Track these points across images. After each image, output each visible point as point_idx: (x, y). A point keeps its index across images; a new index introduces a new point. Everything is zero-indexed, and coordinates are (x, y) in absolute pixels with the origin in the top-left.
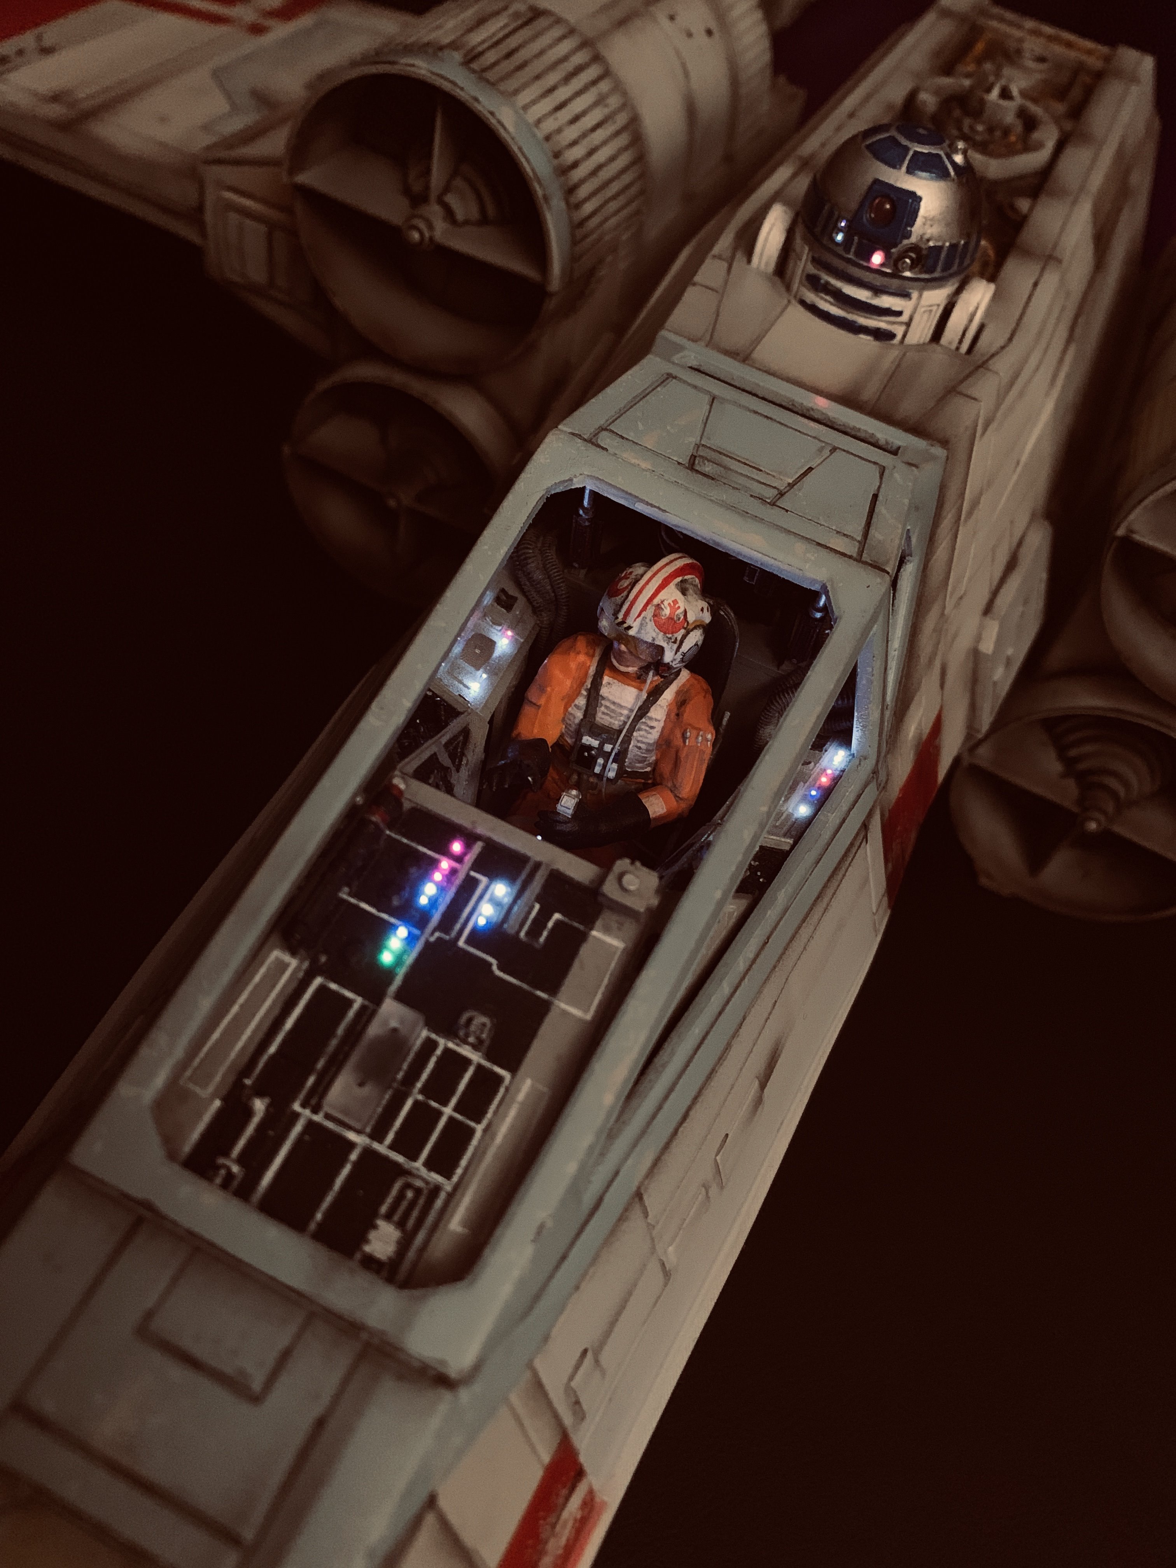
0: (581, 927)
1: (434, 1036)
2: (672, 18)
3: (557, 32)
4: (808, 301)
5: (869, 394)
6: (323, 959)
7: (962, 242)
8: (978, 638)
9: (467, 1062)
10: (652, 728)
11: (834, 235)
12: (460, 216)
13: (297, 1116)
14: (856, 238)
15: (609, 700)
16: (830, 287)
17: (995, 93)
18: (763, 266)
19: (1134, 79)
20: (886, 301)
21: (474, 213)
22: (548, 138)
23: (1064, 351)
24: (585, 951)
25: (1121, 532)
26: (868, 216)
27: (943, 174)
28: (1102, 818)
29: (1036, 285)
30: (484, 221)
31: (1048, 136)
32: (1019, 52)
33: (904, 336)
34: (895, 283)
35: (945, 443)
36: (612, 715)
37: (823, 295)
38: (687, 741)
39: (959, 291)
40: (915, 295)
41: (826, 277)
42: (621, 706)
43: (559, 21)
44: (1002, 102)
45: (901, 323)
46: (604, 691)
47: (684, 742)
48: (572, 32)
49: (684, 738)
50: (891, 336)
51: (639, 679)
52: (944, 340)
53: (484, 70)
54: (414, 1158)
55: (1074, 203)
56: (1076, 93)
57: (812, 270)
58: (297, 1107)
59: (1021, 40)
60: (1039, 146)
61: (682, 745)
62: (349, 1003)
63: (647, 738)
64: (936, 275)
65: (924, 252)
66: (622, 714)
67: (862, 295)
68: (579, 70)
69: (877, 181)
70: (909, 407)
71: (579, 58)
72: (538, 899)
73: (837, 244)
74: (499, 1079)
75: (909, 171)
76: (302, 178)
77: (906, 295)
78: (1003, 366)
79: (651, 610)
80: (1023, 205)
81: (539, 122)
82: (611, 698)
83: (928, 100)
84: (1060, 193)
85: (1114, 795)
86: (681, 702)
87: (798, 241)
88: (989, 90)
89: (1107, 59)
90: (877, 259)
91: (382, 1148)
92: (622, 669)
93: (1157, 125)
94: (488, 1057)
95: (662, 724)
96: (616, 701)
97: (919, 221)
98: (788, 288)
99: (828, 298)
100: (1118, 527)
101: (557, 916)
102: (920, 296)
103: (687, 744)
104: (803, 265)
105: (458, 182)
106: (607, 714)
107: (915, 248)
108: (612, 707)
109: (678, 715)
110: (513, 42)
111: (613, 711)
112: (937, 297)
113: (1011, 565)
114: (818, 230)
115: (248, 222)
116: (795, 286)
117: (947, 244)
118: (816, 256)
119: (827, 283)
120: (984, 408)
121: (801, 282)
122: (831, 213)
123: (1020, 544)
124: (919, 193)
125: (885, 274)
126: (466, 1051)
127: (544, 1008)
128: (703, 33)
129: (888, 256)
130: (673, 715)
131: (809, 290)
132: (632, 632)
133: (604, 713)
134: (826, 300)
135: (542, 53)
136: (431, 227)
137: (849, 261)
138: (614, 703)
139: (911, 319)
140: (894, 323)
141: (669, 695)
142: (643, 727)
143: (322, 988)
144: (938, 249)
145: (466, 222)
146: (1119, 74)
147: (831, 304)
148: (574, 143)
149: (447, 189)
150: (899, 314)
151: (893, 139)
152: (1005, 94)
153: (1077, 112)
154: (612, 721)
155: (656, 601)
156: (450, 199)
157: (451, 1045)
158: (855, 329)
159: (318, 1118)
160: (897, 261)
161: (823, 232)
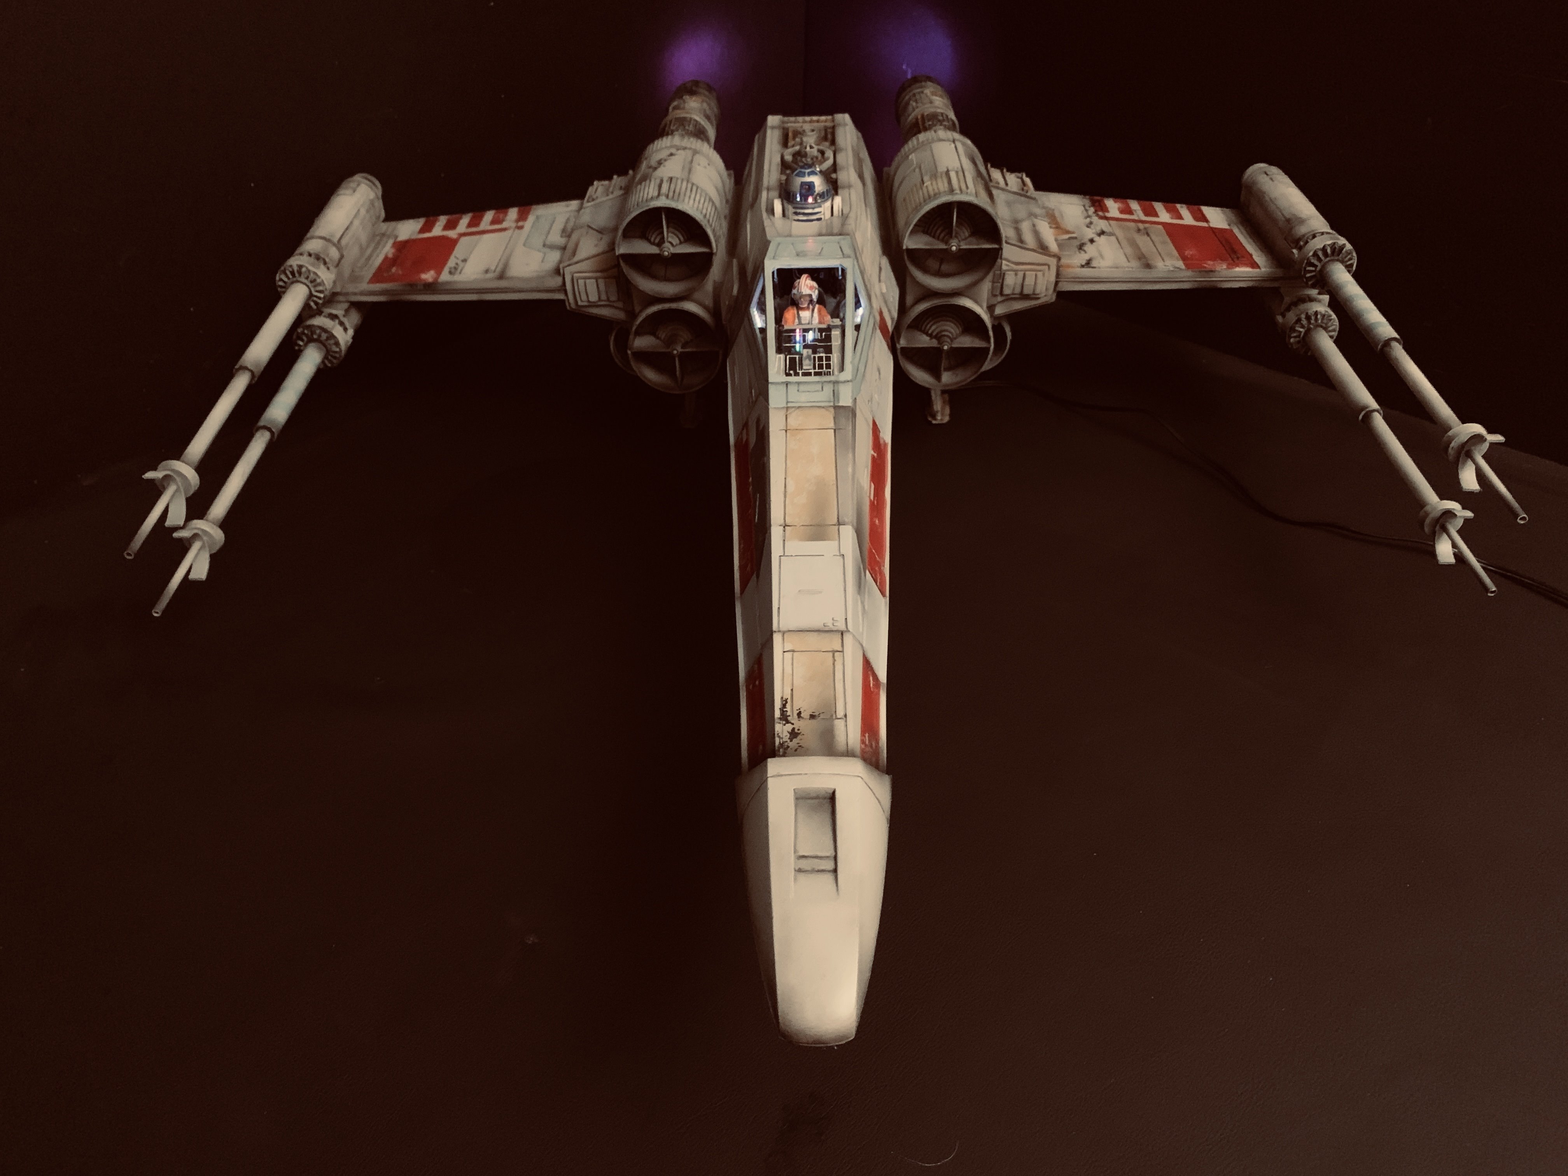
0: (829, 333)
1: (814, 355)
3: (679, 182)
4: (795, 219)
5: (824, 231)
6: (786, 353)
7: (828, 189)
8: (881, 290)
9: (822, 357)
11: (796, 199)
12: (674, 243)
13: (799, 373)
14: (803, 198)
16: (800, 213)
17: (808, 148)
18: (779, 216)
19: (845, 125)
20: (816, 210)
21: (678, 242)
22: (697, 209)
23: (866, 210)
24: (832, 336)
25: (904, 247)
26: (804, 191)
27: (816, 174)
28: (948, 344)
29: (850, 194)
30: (681, 243)
31: (829, 154)
32: (804, 131)
33: (824, 217)
34: (816, 205)
35: (848, 234)
37: (799, 216)
39: (832, 201)
40: (823, 206)
41: (799, 211)
42: (807, 317)
43: (677, 179)
44: (812, 150)
45: (822, 215)
46: (801, 315)
47: (824, 320)
50: (821, 219)
51: (808, 308)
52: (834, 215)
53: (673, 199)
54: (823, 369)
55: (848, 169)
56: (829, 136)
57: (794, 210)
58: (798, 371)
59: (802, 127)
60: (828, 159)
62: (796, 358)
63: (816, 322)
64: (826, 198)
65: (821, 195)
67: (810, 211)
68: (691, 189)
69: (802, 183)
70: (836, 231)
71: (688, 186)
72: (819, 332)
73: (797, 202)
74: (830, 356)
76: (616, 253)
77: (821, 207)
78: (852, 215)
79: (804, 288)
80: (834, 176)
82: (803, 316)
83: (788, 158)
84: (842, 168)
85: (950, 338)
86: (819, 311)
87: (786, 205)
88: (806, 148)
89: (833, 121)
90: (810, 201)
91: (817, 370)
92: (804, 306)
93: (860, 135)
94: (826, 353)
95: (818, 317)
97: (816, 187)
98: (788, 218)
99: (801, 216)
100: (903, 246)
101: (824, 334)
104: (791, 211)
105: (670, 234)
107: (818, 194)
109: (820, 314)
110: (672, 188)
112: (828, 204)
113: (880, 269)
114: (791, 199)
115: (586, 281)
117: (825, 190)
118: (793, 207)
120: (853, 225)
121: (790, 215)
122: (792, 195)
123: (880, 264)
124: (813, 181)
125: (813, 204)
126: (821, 355)
127: (831, 346)
128: (708, 165)
129: (812, 199)
131: (795, 216)
132: (802, 297)
133: (803, 321)
135: (680, 188)
136: (670, 249)
137: (802, 204)
139: (824, 213)
140: (820, 215)
141: (816, 310)
143: (789, 358)
144: (823, 193)
145: (676, 245)
146: (839, 125)
147: (803, 217)
148: (703, 208)
149: (668, 238)
150: (820, 212)
151: (800, 172)
152: (811, 147)
153: (833, 142)
154: (806, 321)
155: (804, 284)
156: (670, 239)
157: (819, 355)
158: (812, 221)
159: (803, 371)
160: (815, 199)
161: (793, 199)
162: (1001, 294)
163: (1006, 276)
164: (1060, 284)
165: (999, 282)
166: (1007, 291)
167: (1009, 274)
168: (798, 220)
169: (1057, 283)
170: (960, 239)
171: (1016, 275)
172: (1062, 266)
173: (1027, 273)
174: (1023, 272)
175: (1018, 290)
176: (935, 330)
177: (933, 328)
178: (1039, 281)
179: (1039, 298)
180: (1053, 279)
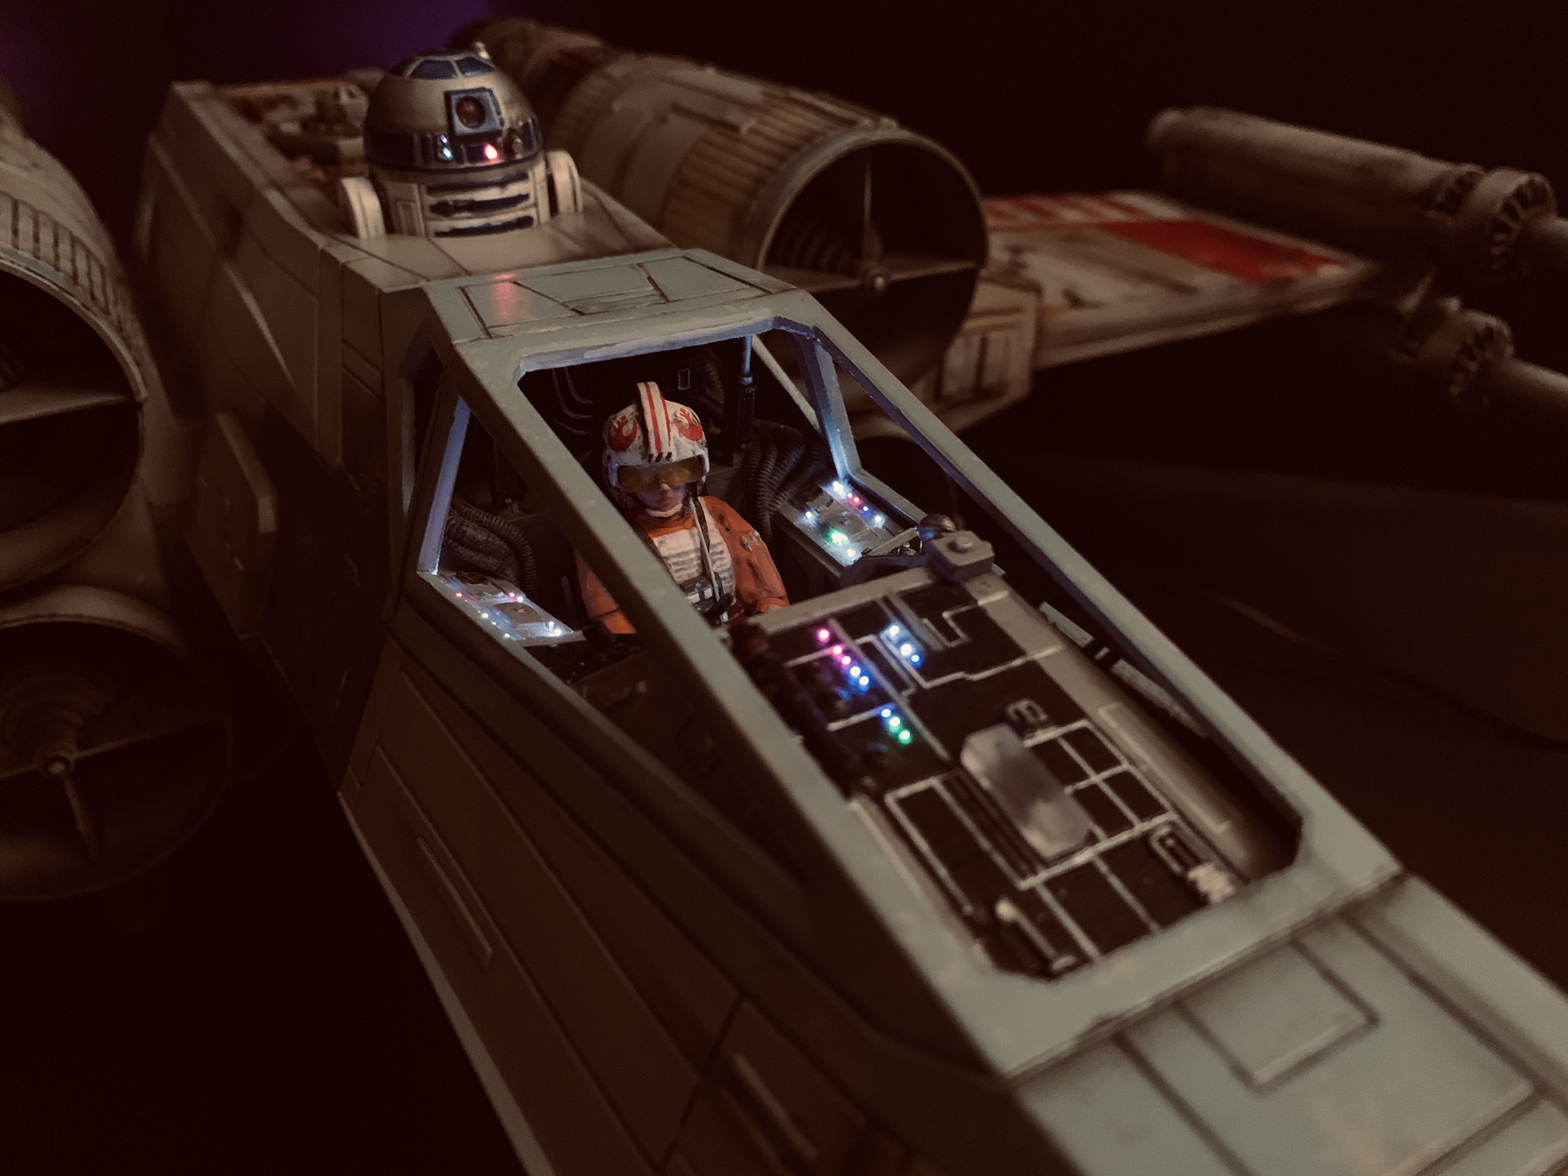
0: (970, 607)
4: (446, 229)
9: (1053, 742)
10: (721, 552)
11: (440, 156)
14: (462, 147)
15: (673, 556)
16: (460, 204)
18: (372, 233)
20: (514, 190)
26: (461, 124)
27: (486, 69)
33: (538, 216)
34: (512, 170)
36: (685, 566)
37: (457, 215)
38: (749, 546)
39: (547, 165)
40: (530, 175)
41: (450, 198)
42: (686, 553)
45: (531, 206)
46: (664, 551)
47: (748, 550)
49: (743, 545)
50: (530, 220)
51: (683, 516)
52: (563, 209)
57: (432, 200)
61: (747, 553)
63: (724, 565)
64: (535, 147)
66: (692, 560)
67: (493, 194)
69: (447, 93)
70: (613, 243)
72: (919, 616)
73: (449, 161)
74: (1085, 730)
75: (465, 75)
77: (524, 176)
79: (674, 428)
82: (673, 552)
86: (719, 521)
87: (391, 188)
90: (491, 154)
94: (1059, 723)
95: (725, 544)
96: (680, 551)
97: (500, 108)
98: (412, 233)
99: (465, 214)
101: (945, 615)
102: (533, 173)
103: (751, 549)
106: (681, 569)
107: (512, 132)
108: (680, 559)
109: (727, 529)
111: (683, 563)
112: (540, 171)
114: (419, 162)
116: (421, 226)
118: (431, 185)
119: (455, 202)
121: (425, 219)
122: (424, 139)
126: (1045, 735)
129: (498, 147)
130: (725, 532)
131: (441, 220)
132: (675, 458)
133: (677, 571)
134: (463, 218)
137: (465, 170)
138: (679, 555)
139: (536, 199)
140: (527, 209)
142: (715, 557)
147: (468, 218)
150: (525, 197)
154: (688, 571)
158: (501, 229)
160: (507, 150)
161: (426, 160)
164: (1040, 353)
168: (456, 233)
169: (1035, 351)
172: (1043, 309)
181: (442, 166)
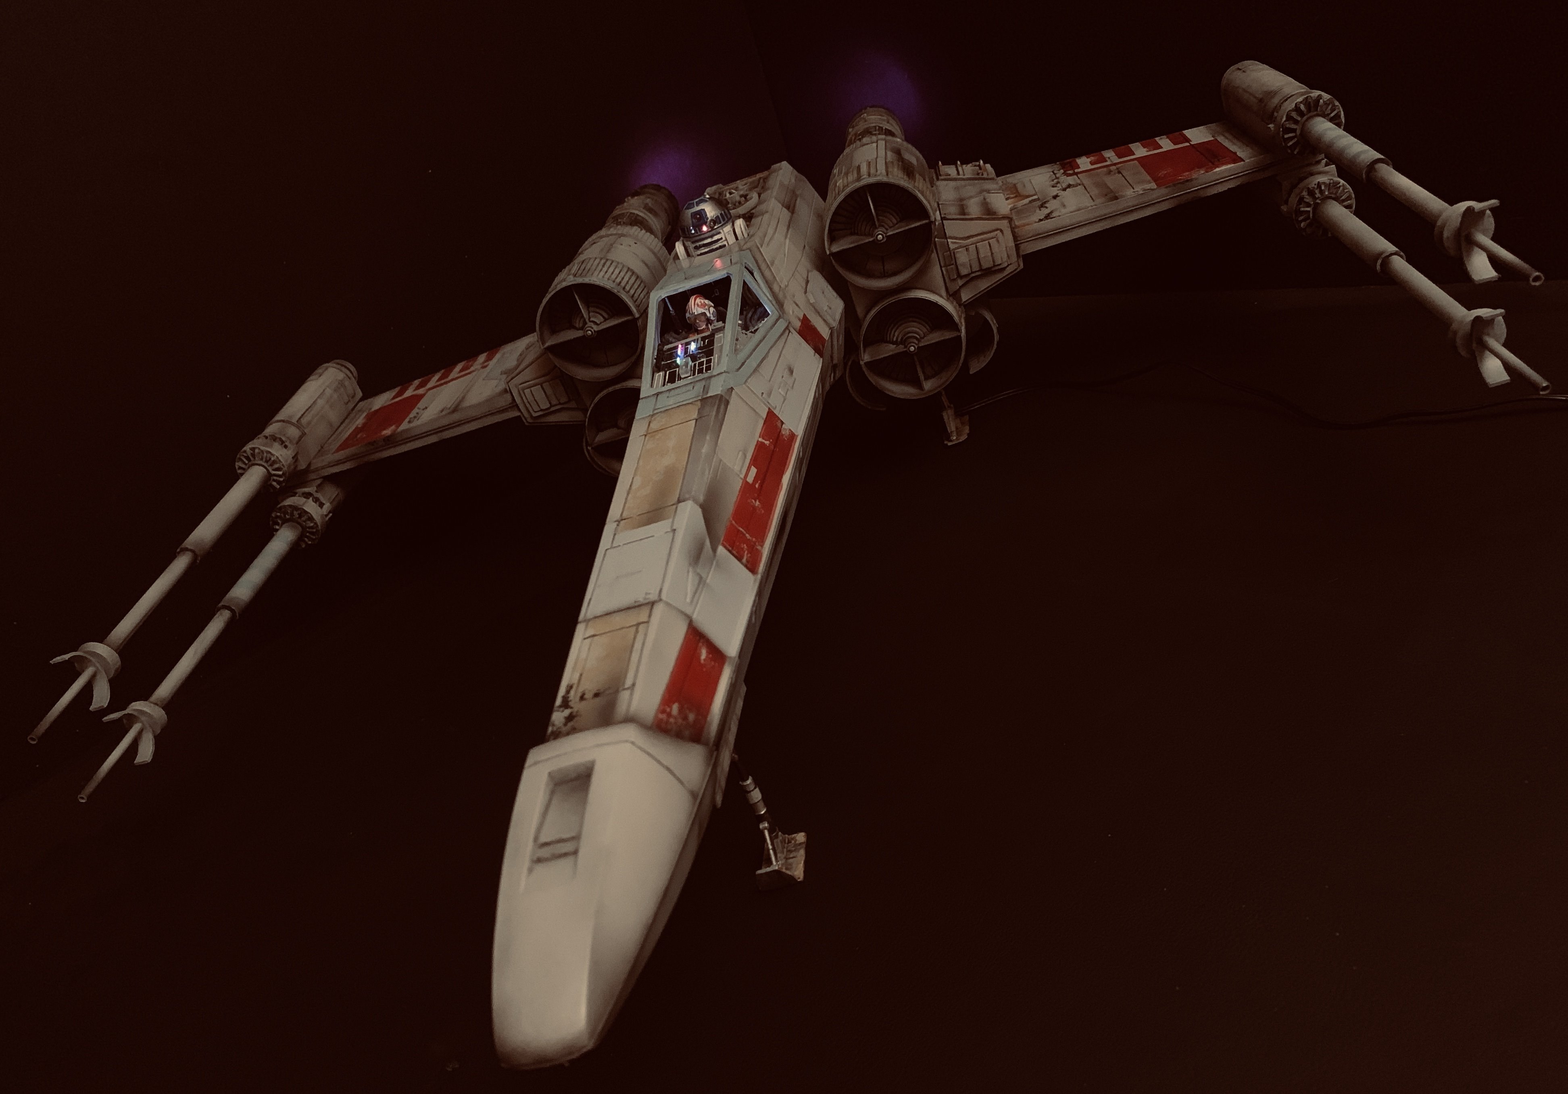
2: (622, 245)
4: (699, 254)
7: (723, 212)
8: (807, 300)
11: (691, 232)
12: (598, 322)
14: (697, 230)
16: (701, 246)
19: (782, 169)
20: (716, 238)
21: (602, 319)
22: (608, 279)
25: (828, 253)
26: (696, 222)
27: (706, 201)
28: (915, 345)
30: (606, 320)
33: (728, 244)
34: (714, 232)
37: (701, 249)
39: (733, 225)
40: (721, 231)
41: (698, 244)
45: (725, 240)
48: (596, 258)
50: (724, 246)
52: (739, 238)
53: (580, 275)
55: (769, 201)
56: (760, 183)
57: (694, 245)
64: (723, 224)
65: (715, 219)
67: (709, 240)
68: (604, 264)
69: (693, 215)
71: (603, 261)
73: (693, 234)
75: (697, 206)
76: (547, 345)
77: (719, 233)
78: (758, 234)
79: (696, 306)
81: (603, 277)
84: (763, 202)
85: (916, 338)
87: (686, 243)
89: (770, 171)
90: (705, 229)
97: (708, 214)
98: (693, 256)
102: (723, 231)
104: (691, 246)
105: (591, 314)
107: (712, 220)
110: (582, 268)
112: (728, 230)
114: (687, 235)
115: (532, 389)
116: (694, 254)
117: (719, 215)
118: (692, 242)
119: (699, 245)
120: (758, 241)
121: (694, 251)
122: (687, 228)
123: (807, 277)
124: (703, 208)
125: (710, 231)
128: (634, 244)
129: (707, 226)
131: (697, 251)
132: (696, 314)
135: (592, 265)
136: (592, 328)
137: (699, 235)
139: (726, 238)
140: (723, 242)
144: (717, 217)
145: (601, 323)
146: (776, 171)
148: (616, 278)
149: (589, 318)
150: (722, 238)
153: (763, 186)
155: (696, 303)
156: (592, 319)
160: (711, 227)
161: (689, 234)
162: (960, 276)
163: (957, 255)
164: (1022, 247)
165: (953, 264)
166: (964, 271)
167: (957, 252)
168: (702, 254)
169: (1017, 247)
170: (887, 227)
171: (967, 250)
172: (1017, 227)
173: (978, 244)
174: (975, 245)
175: (976, 267)
176: (898, 336)
177: (896, 334)
178: (996, 249)
179: (1004, 269)
180: (1012, 244)
181: (693, 235)
